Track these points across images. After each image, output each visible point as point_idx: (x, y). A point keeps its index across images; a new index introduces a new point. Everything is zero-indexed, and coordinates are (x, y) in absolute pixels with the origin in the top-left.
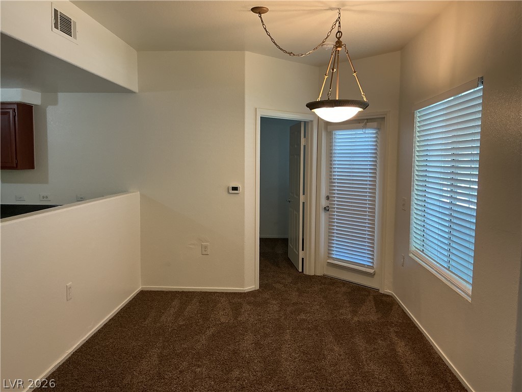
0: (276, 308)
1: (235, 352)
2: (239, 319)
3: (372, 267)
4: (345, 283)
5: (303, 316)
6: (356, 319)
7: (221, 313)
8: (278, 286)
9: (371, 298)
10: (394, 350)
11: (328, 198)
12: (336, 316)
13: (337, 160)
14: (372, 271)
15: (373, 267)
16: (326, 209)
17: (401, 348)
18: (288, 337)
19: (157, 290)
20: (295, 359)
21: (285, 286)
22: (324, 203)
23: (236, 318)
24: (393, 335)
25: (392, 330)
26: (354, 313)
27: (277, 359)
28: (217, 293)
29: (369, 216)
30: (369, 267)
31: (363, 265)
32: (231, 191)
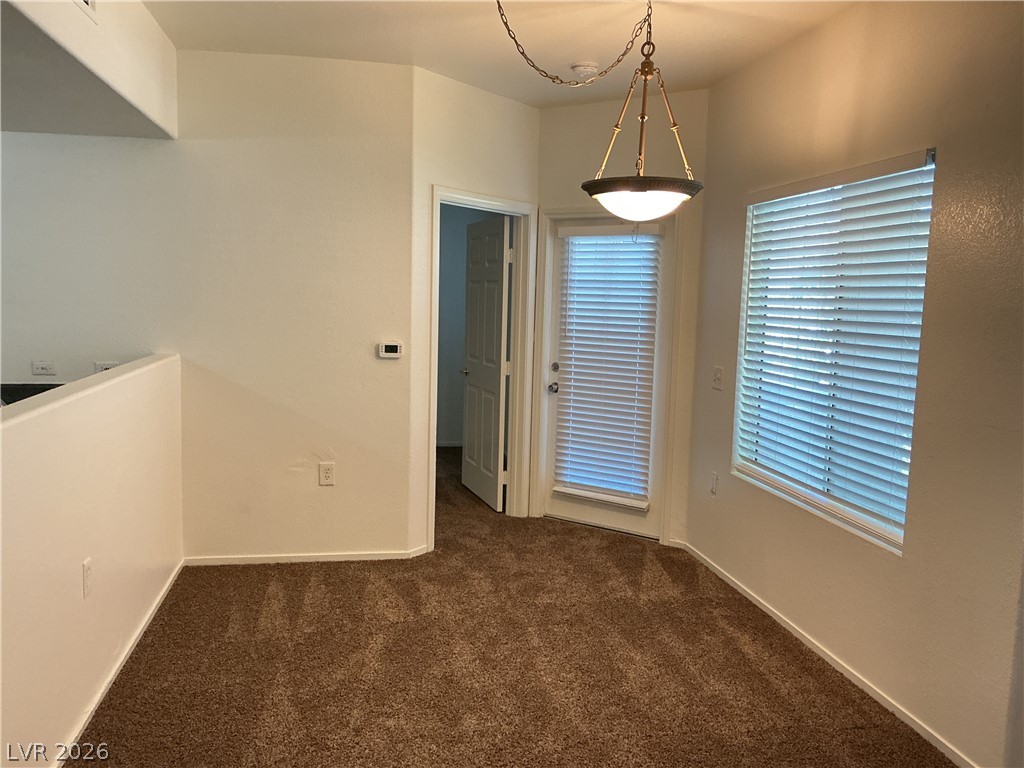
0: (487, 586)
1: (448, 679)
2: (424, 613)
3: (644, 498)
4: (593, 530)
5: (544, 599)
6: (643, 597)
7: (382, 603)
8: (468, 541)
9: (649, 555)
10: (737, 651)
11: (555, 367)
12: (605, 594)
13: (575, 293)
14: (643, 505)
15: (646, 496)
16: (553, 389)
17: (748, 646)
18: (536, 642)
19: (219, 563)
20: (571, 682)
21: (482, 541)
22: (548, 377)
23: (417, 611)
24: (722, 623)
25: (716, 612)
26: (635, 584)
27: (537, 686)
28: (353, 562)
29: (640, 401)
30: (638, 497)
31: (626, 495)
32: (383, 354)
